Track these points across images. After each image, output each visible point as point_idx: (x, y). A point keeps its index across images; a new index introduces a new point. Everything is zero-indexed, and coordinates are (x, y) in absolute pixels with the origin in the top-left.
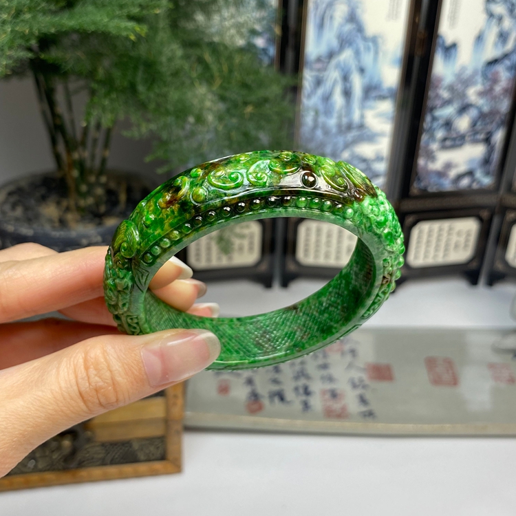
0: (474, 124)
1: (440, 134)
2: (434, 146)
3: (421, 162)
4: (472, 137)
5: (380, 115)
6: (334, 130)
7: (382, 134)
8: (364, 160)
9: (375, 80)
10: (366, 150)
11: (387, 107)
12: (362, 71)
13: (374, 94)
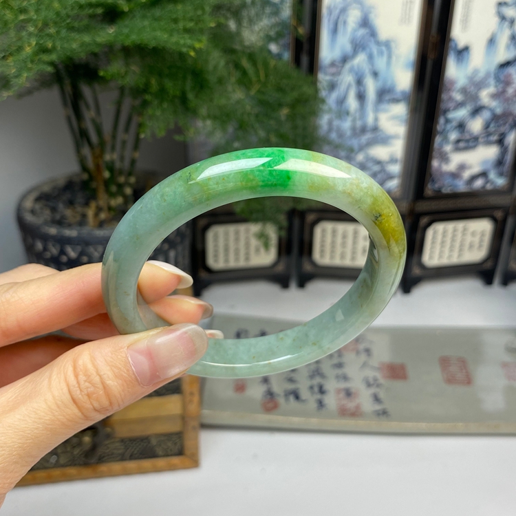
0: (487, 126)
1: (453, 136)
2: (448, 148)
3: (435, 163)
4: (486, 139)
5: (394, 118)
6: (349, 133)
7: (395, 137)
8: (379, 162)
9: (389, 83)
10: (380, 152)
11: (401, 110)
12: (375, 74)
13: (387, 97)
